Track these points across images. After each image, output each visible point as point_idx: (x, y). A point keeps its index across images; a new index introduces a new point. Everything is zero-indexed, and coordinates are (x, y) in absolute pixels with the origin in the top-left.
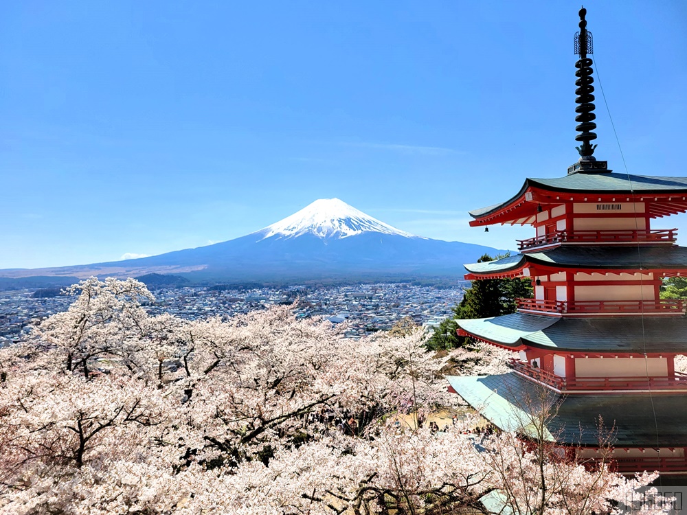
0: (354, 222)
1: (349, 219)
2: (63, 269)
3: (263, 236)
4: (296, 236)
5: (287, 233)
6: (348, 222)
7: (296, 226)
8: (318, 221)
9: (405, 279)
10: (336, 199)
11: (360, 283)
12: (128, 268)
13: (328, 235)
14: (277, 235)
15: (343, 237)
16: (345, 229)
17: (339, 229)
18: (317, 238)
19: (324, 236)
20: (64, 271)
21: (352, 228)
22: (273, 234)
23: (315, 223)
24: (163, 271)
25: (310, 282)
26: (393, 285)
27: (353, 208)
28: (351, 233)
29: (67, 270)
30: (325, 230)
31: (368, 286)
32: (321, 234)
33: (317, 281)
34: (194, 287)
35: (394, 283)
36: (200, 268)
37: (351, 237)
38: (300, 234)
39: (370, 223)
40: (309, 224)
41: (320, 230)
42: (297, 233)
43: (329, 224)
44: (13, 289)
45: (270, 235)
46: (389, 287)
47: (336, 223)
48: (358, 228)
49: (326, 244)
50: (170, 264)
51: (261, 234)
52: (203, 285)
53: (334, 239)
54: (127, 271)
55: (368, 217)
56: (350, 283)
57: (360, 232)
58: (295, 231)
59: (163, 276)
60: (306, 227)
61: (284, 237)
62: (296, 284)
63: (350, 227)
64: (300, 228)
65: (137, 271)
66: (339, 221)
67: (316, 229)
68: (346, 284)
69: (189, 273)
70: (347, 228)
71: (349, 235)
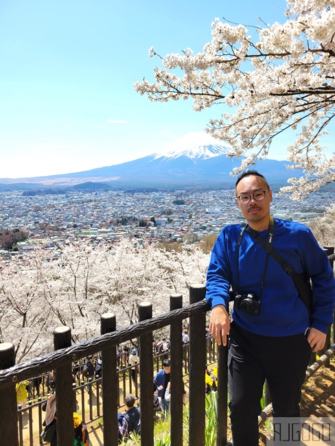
0: (214, 148)
1: (211, 146)
2: (33, 179)
3: (154, 158)
4: (175, 158)
5: (169, 156)
6: (210, 148)
7: (175, 151)
8: (190, 147)
11: (221, 189)
13: (196, 157)
14: (163, 157)
15: (206, 158)
17: (204, 153)
18: (190, 159)
19: (194, 157)
22: (160, 156)
23: (188, 149)
24: (94, 180)
25: (188, 188)
28: (212, 155)
29: (36, 179)
30: (194, 153)
31: (226, 191)
32: (192, 157)
33: (193, 188)
34: (115, 190)
36: (115, 179)
37: (212, 158)
38: (178, 157)
39: (225, 148)
40: (184, 149)
41: (191, 154)
42: (176, 156)
43: (198, 151)
44: (9, 190)
45: (156, 158)
47: (203, 149)
48: (217, 152)
49: (195, 163)
50: (96, 176)
51: (151, 157)
52: (121, 189)
53: (200, 160)
54: (71, 180)
56: (215, 189)
57: (217, 155)
58: (175, 154)
59: (95, 184)
60: (182, 151)
61: (167, 158)
63: (212, 151)
64: (177, 152)
65: (77, 180)
66: (204, 147)
67: (188, 153)
68: (211, 189)
69: (109, 182)
70: (209, 152)
71: (210, 157)
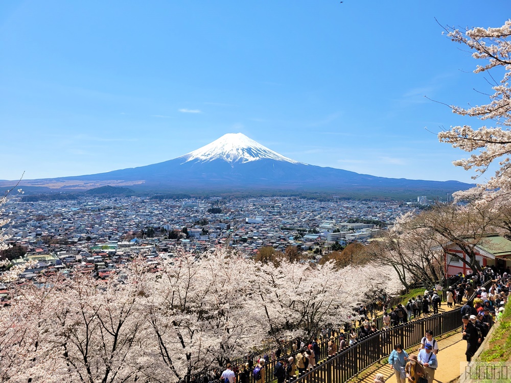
0: (254, 151)
2: (36, 181)
3: (186, 160)
4: (211, 161)
5: (204, 158)
6: (249, 150)
7: (210, 153)
8: (227, 149)
9: (293, 194)
10: (240, 133)
11: (261, 196)
12: (85, 182)
13: (234, 160)
14: (196, 159)
15: (245, 162)
16: (247, 156)
17: (242, 156)
18: (226, 162)
19: (231, 161)
20: (37, 182)
21: (252, 155)
22: (194, 158)
23: (224, 151)
24: (113, 183)
25: (225, 195)
26: (286, 198)
27: (253, 140)
28: (251, 159)
29: (40, 182)
30: (232, 157)
31: (268, 198)
32: (229, 160)
33: (230, 194)
34: (139, 197)
35: (286, 196)
36: (140, 182)
37: (251, 162)
38: (214, 159)
39: (265, 152)
40: (220, 152)
41: (228, 156)
42: (211, 158)
43: (235, 152)
45: (190, 159)
46: (283, 199)
47: (240, 151)
48: (257, 155)
49: (233, 167)
50: (117, 179)
51: (184, 159)
52: (146, 195)
53: (238, 164)
54: (85, 184)
55: (264, 148)
56: (255, 196)
57: (258, 158)
58: (210, 157)
59: (115, 188)
60: (218, 154)
61: (201, 161)
62: (214, 196)
63: (251, 154)
64: (213, 154)
65: (93, 184)
66: (243, 150)
67: (225, 156)
68: (251, 197)
69: (132, 186)
70: (248, 155)
71: (250, 160)
